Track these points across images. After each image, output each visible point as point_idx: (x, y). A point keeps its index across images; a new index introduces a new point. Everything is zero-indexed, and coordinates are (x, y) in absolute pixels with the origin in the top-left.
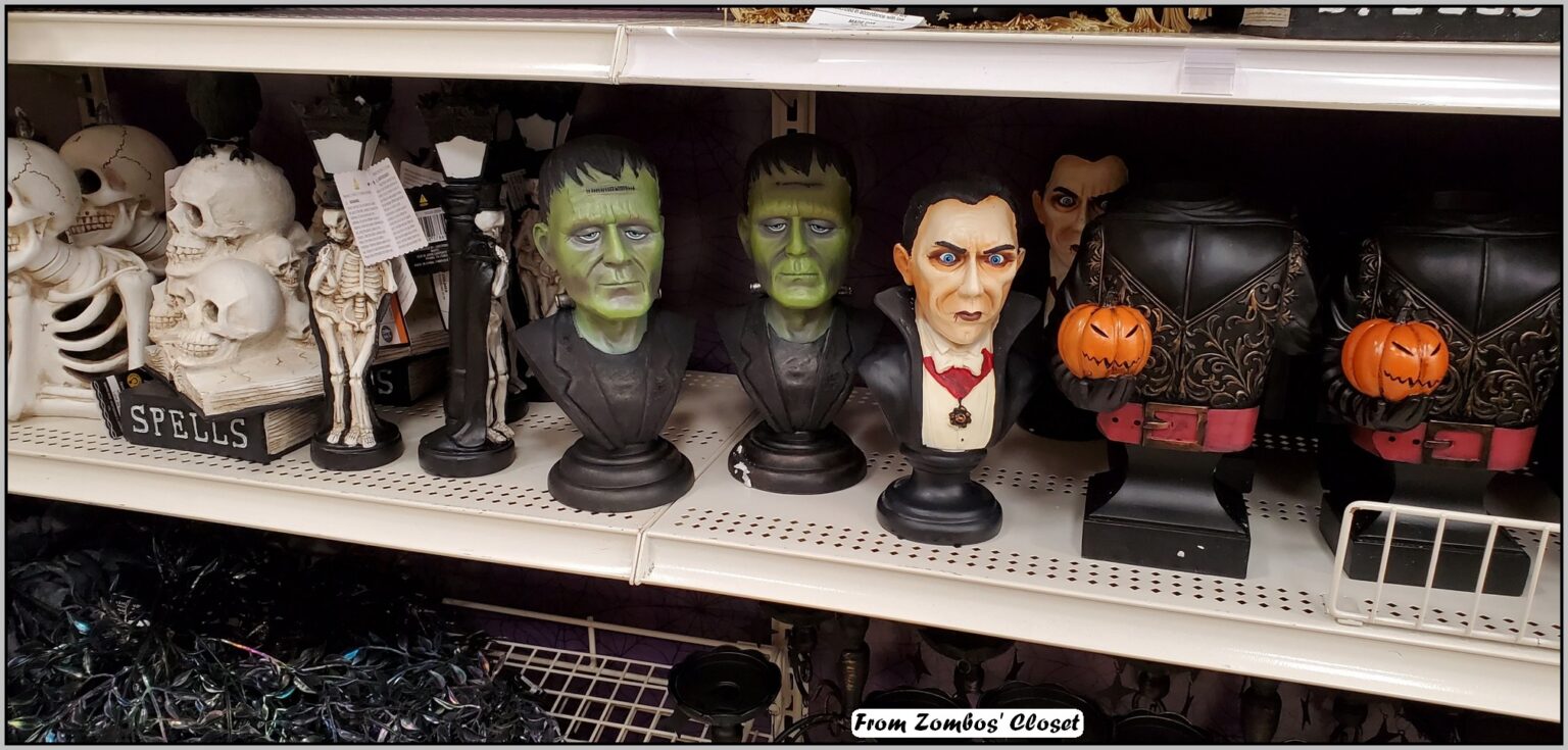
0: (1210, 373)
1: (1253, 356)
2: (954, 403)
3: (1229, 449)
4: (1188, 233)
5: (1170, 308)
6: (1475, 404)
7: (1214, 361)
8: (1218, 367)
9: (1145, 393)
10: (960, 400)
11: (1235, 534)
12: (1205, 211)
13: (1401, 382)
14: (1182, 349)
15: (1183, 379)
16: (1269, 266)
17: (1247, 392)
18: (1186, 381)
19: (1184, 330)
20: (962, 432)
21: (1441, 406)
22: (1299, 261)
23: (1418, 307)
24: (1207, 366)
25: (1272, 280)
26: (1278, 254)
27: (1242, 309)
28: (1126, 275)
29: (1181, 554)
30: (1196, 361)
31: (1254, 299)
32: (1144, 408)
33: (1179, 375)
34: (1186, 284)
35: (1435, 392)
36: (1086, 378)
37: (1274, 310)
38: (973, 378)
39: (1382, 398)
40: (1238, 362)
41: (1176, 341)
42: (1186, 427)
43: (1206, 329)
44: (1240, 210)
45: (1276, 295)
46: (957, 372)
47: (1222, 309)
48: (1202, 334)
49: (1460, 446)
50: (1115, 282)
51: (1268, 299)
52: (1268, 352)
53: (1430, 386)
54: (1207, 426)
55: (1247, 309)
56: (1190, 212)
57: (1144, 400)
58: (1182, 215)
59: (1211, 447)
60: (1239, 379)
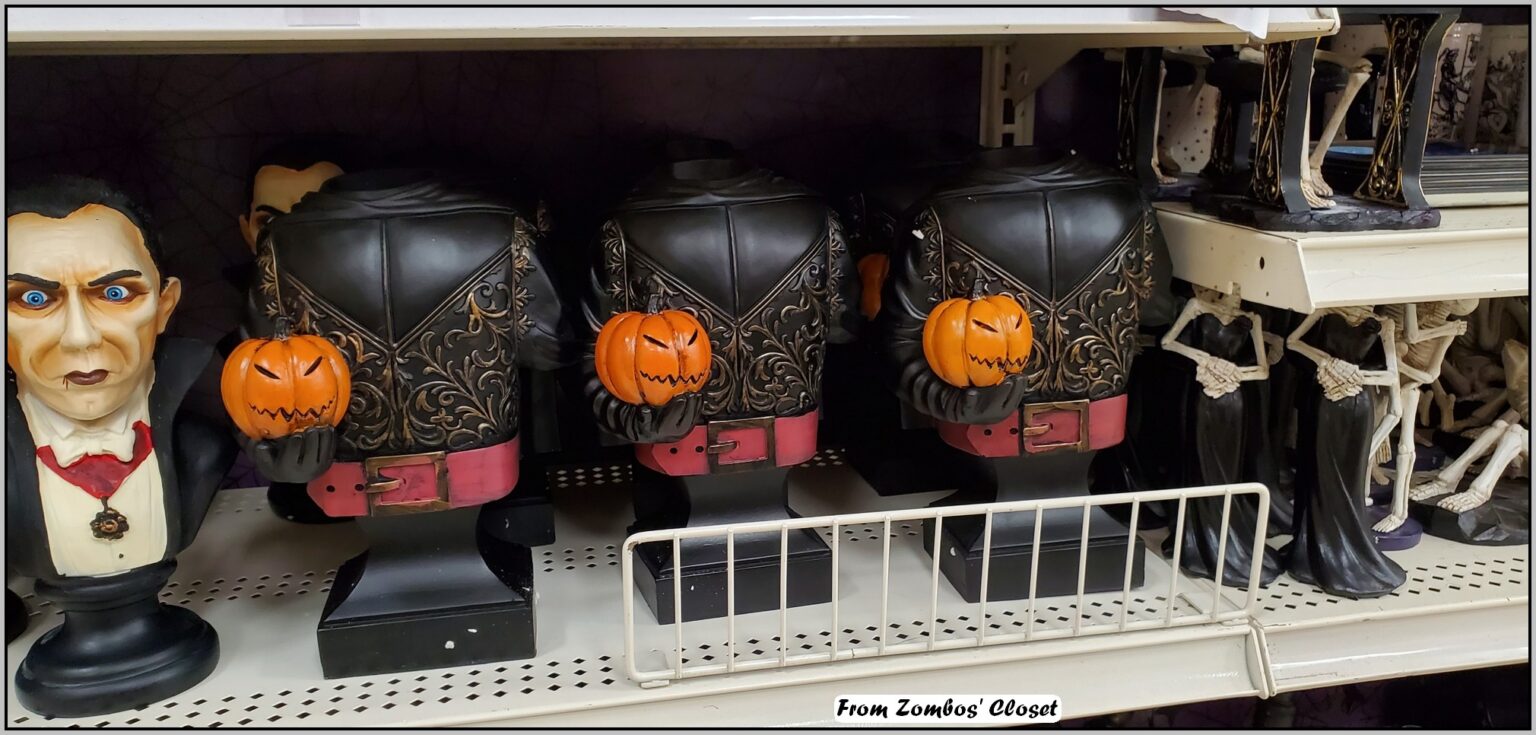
0: (439, 407)
1: (489, 378)
2: (95, 506)
3: (486, 498)
4: (378, 231)
5: (370, 330)
6: (751, 395)
7: (440, 392)
8: (447, 398)
9: (362, 446)
10: (105, 500)
11: (513, 603)
12: (393, 201)
13: (660, 381)
14: (396, 382)
15: (406, 421)
16: (489, 260)
17: (494, 425)
18: (410, 423)
19: (393, 357)
20: (117, 546)
21: (718, 403)
22: (526, 253)
23: (671, 292)
24: (432, 398)
25: (496, 279)
26: (498, 246)
27: (462, 319)
28: (306, 295)
29: (450, 645)
30: (418, 393)
31: (474, 305)
32: (364, 466)
33: (400, 415)
34: (384, 296)
35: (706, 387)
36: (266, 440)
37: (506, 315)
38: (124, 466)
39: (646, 404)
40: (471, 388)
41: (385, 371)
42: (422, 481)
43: (420, 351)
44: (441, 196)
45: (505, 298)
46: (95, 461)
47: (436, 323)
48: (417, 358)
49: (744, 445)
50: (295, 305)
51: (493, 303)
52: (509, 370)
53: (694, 382)
54: (449, 475)
55: (469, 318)
56: (377, 203)
57: (362, 456)
58: (367, 208)
59: (460, 501)
60: (478, 409)
